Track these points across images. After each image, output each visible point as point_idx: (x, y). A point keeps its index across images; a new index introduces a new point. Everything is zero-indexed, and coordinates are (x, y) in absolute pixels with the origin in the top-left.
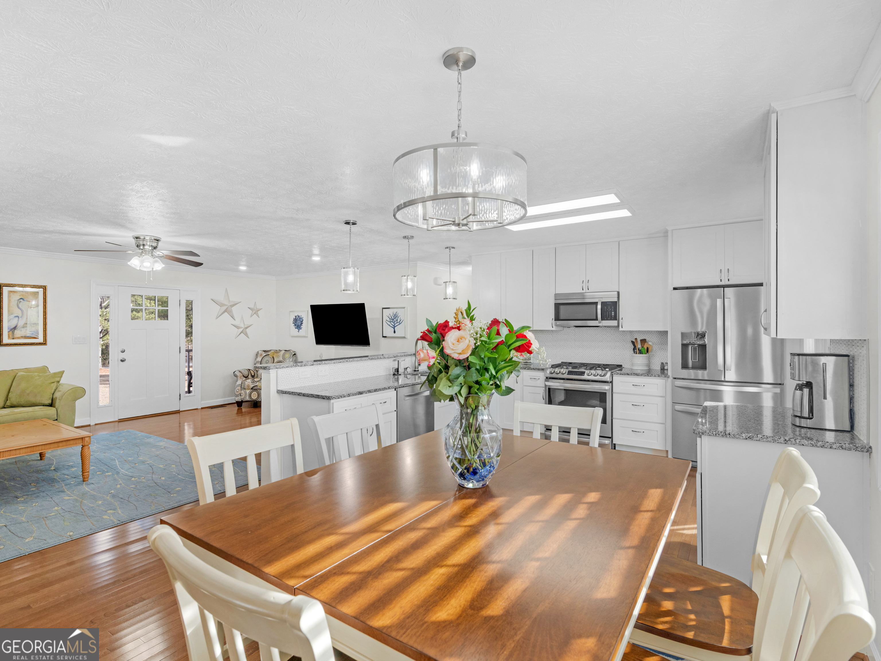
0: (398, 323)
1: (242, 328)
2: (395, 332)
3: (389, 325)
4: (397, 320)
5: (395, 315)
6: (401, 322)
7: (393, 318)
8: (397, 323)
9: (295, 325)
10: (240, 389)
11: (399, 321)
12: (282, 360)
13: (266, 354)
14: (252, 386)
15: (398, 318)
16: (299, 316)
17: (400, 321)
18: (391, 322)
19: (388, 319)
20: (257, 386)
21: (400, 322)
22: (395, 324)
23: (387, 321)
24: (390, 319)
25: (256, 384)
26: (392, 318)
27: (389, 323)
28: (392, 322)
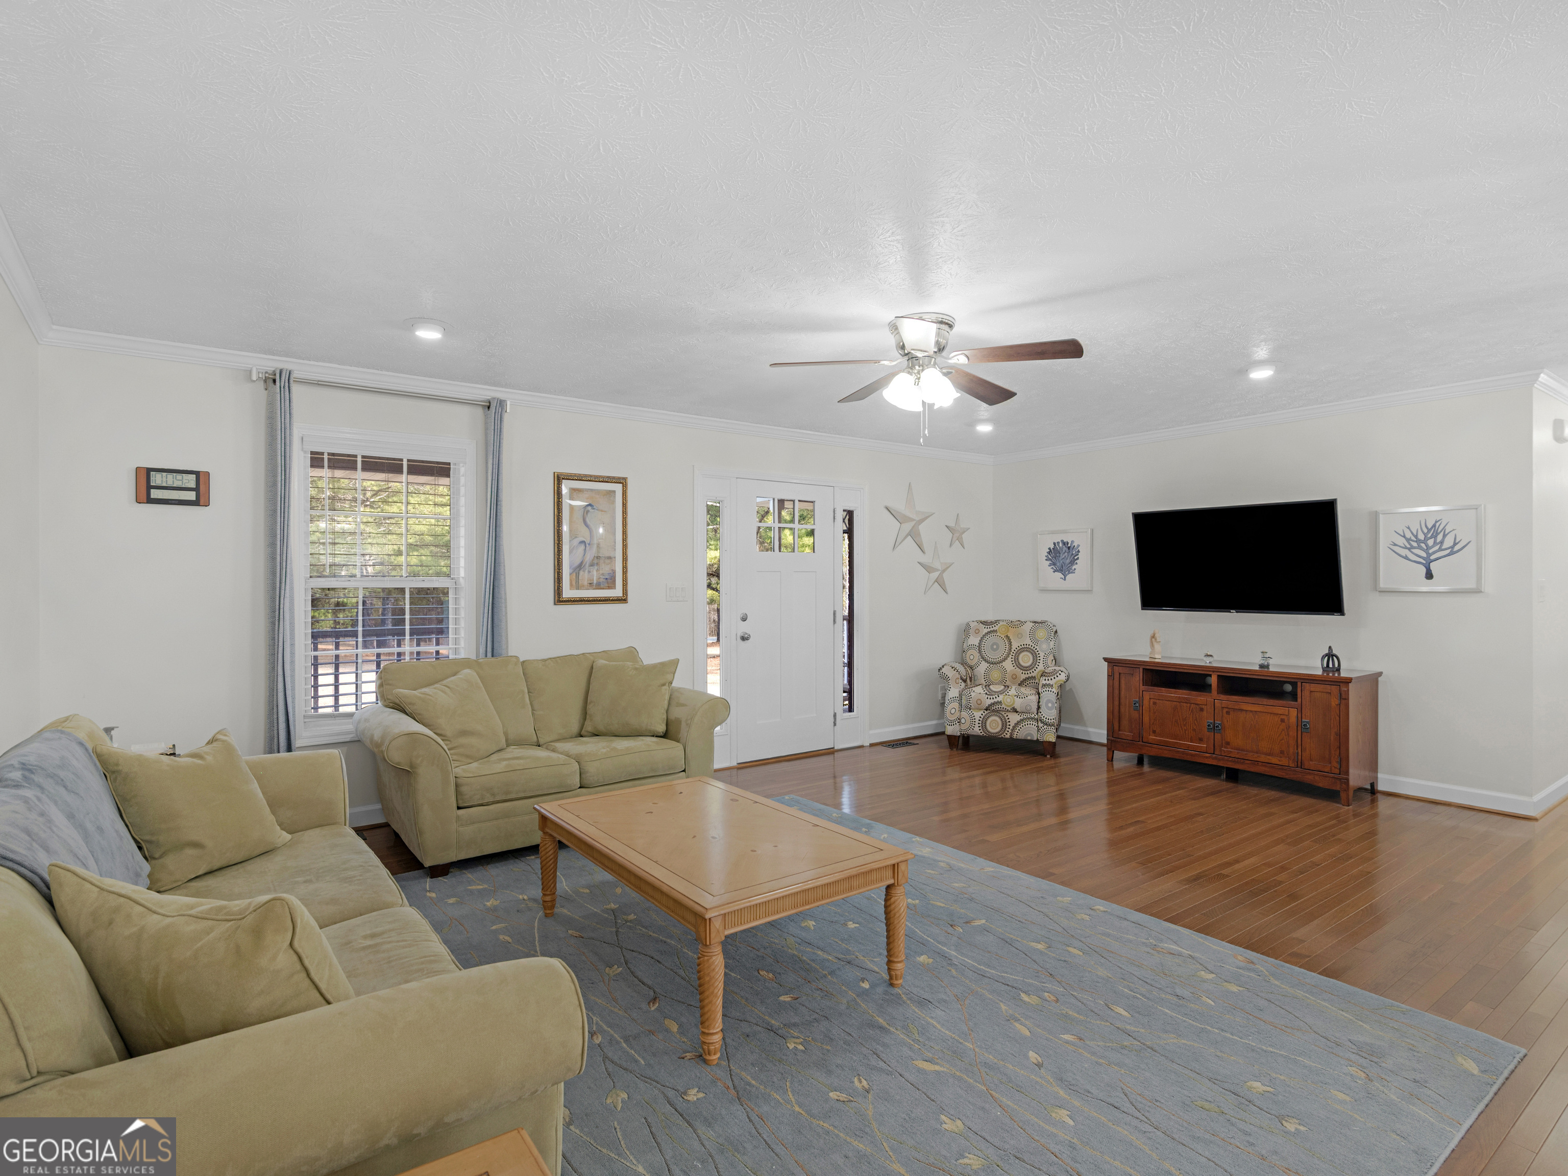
0: (1448, 551)
1: (937, 570)
2: (1429, 576)
3: (1406, 558)
4: (1442, 542)
5: (1429, 530)
6: (1456, 548)
7: (1421, 537)
8: (1440, 550)
9: (1054, 564)
10: (957, 709)
11: (1448, 542)
12: (1031, 644)
13: (989, 630)
14: (989, 702)
15: (1445, 536)
16: (1064, 543)
17: (1455, 544)
18: (1415, 548)
19: (1401, 541)
20: (1000, 702)
21: (1452, 547)
22: (1429, 555)
23: (1395, 545)
24: (1408, 540)
25: (999, 699)
26: (1416, 536)
27: (1404, 552)
28: (1420, 548)
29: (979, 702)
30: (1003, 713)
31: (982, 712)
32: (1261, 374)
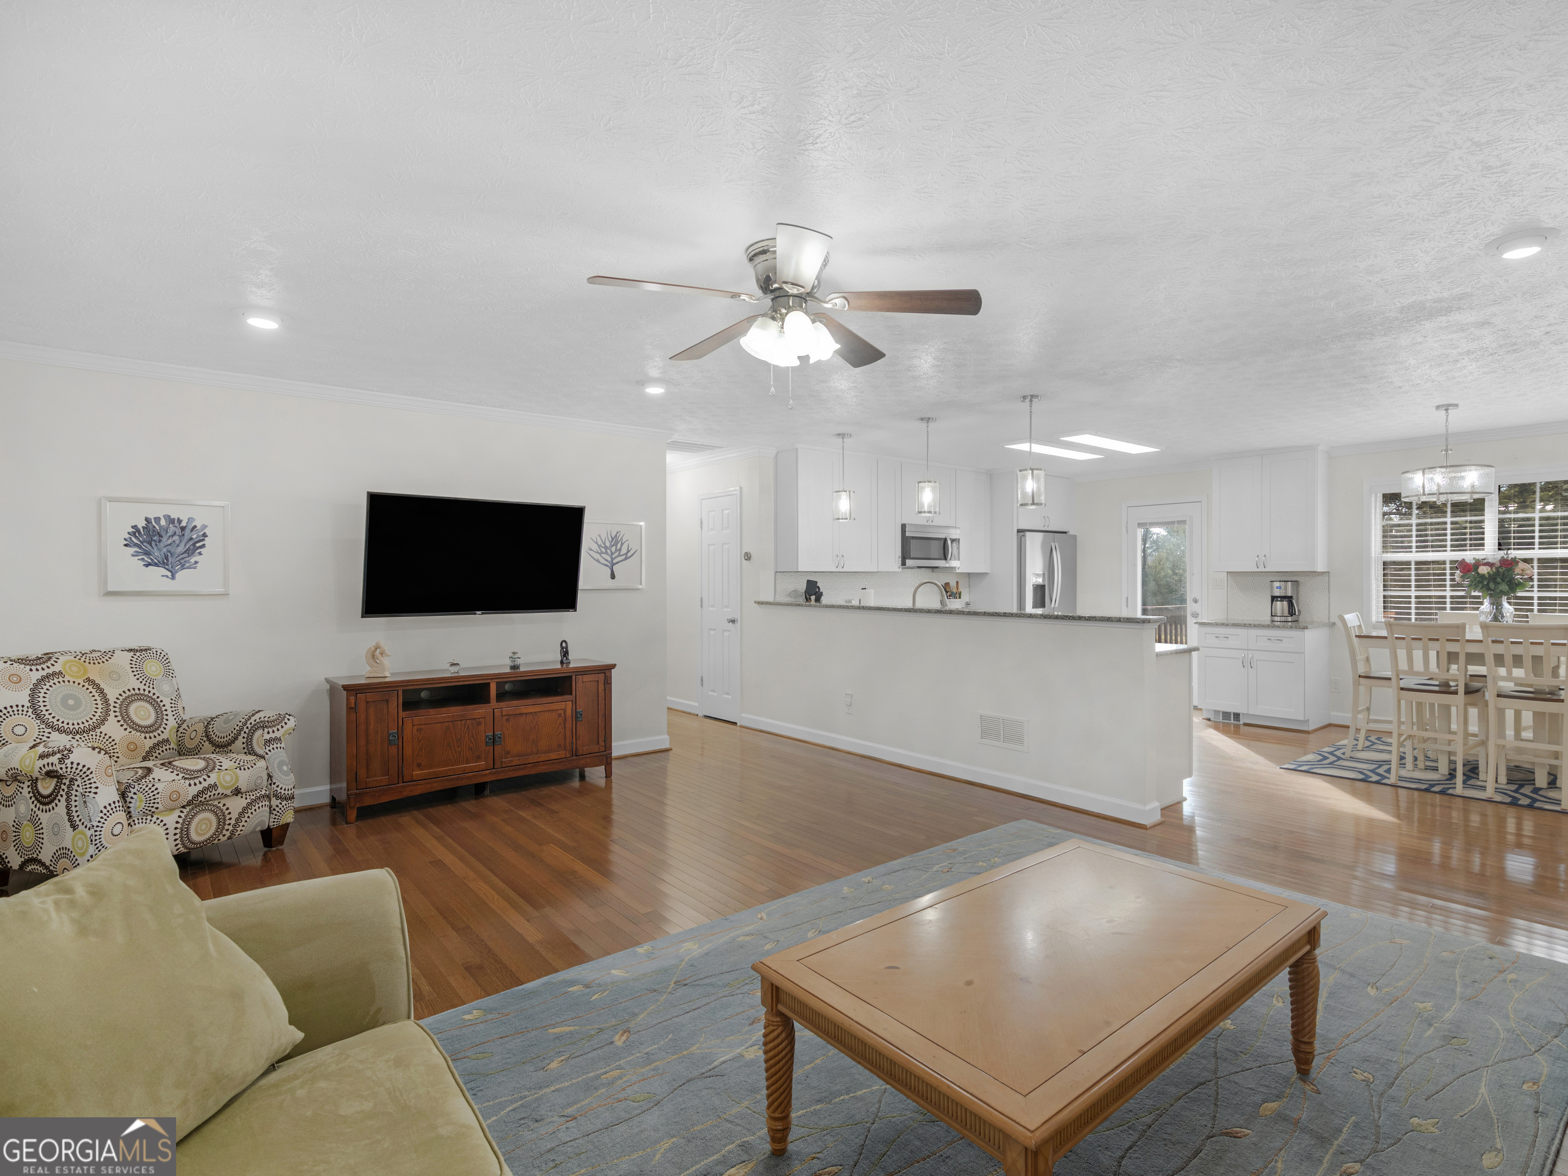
0: (624, 557)
2: (613, 576)
3: (598, 561)
4: (620, 550)
5: (613, 539)
6: (629, 554)
7: (608, 544)
8: (619, 555)
9: (147, 553)
11: (624, 551)
13: (42, 673)
15: (622, 544)
16: (171, 521)
17: (628, 551)
18: (603, 553)
19: (595, 547)
21: (626, 554)
22: (613, 559)
23: (591, 550)
24: (599, 546)
26: (604, 544)
27: (597, 556)
28: (606, 553)
29: (174, 796)
30: (216, 803)
31: (177, 813)
32: (655, 390)
